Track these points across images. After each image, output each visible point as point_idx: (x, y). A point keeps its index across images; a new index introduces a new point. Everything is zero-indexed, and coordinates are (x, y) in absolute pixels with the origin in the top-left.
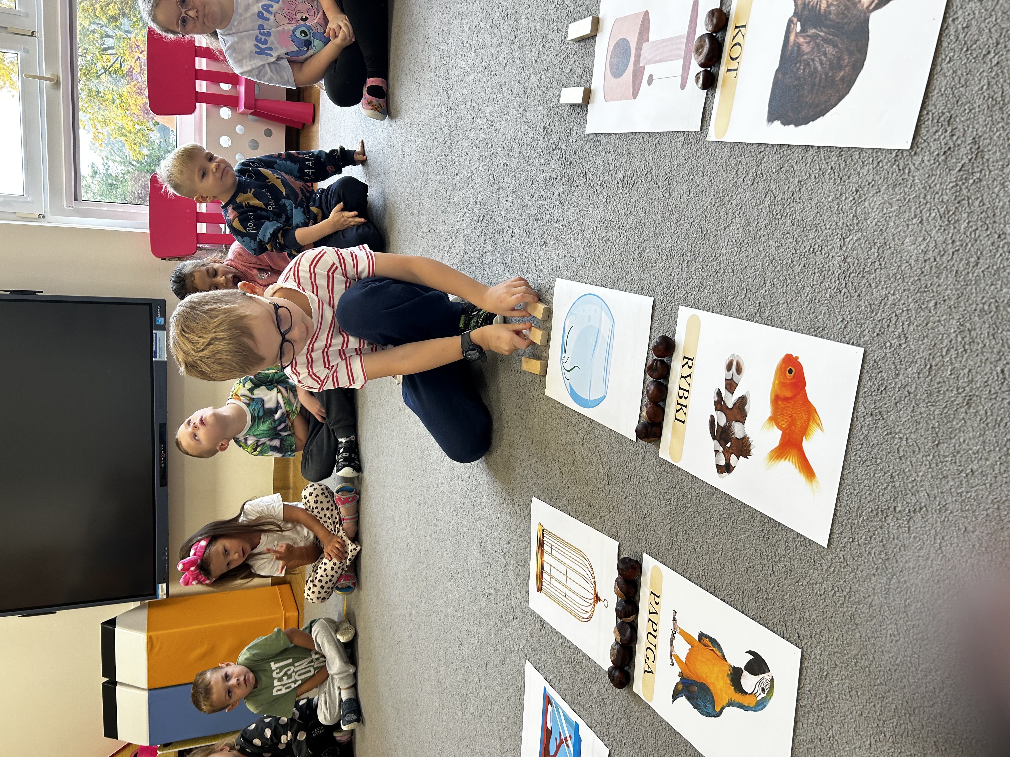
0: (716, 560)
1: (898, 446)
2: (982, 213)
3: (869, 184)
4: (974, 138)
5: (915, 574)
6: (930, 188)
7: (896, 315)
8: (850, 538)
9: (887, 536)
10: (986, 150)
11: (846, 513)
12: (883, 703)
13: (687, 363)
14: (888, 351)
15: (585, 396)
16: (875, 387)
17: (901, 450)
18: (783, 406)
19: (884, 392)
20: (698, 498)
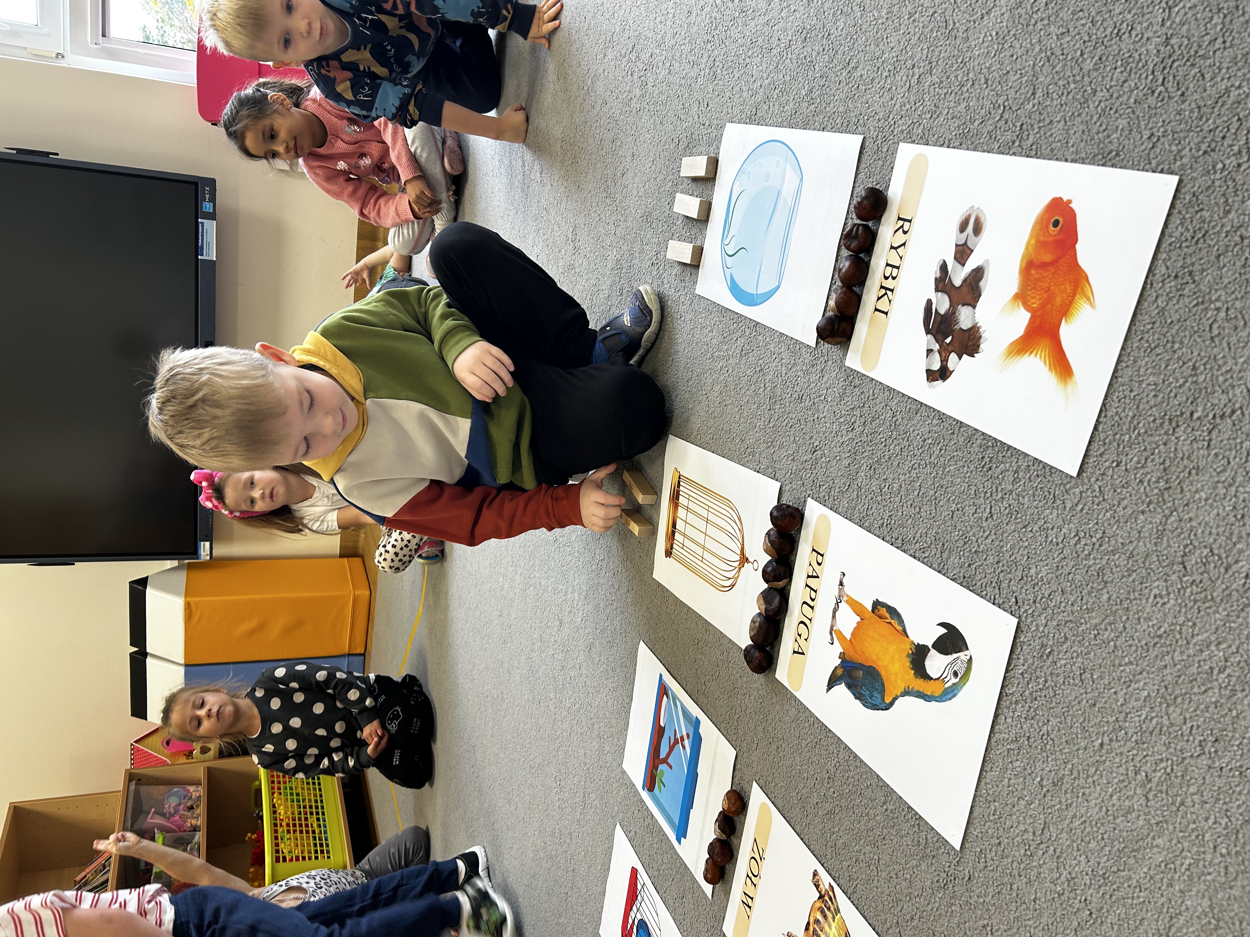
0: (909, 503)
1: (1210, 321)
5: (1208, 507)
8: (1113, 462)
9: (1172, 455)
11: (1113, 425)
12: (1130, 689)
13: (902, 226)
14: (1218, 176)
15: (750, 288)
16: (1188, 235)
17: (1215, 326)
18: (1037, 276)
19: (1201, 241)
20: (895, 419)
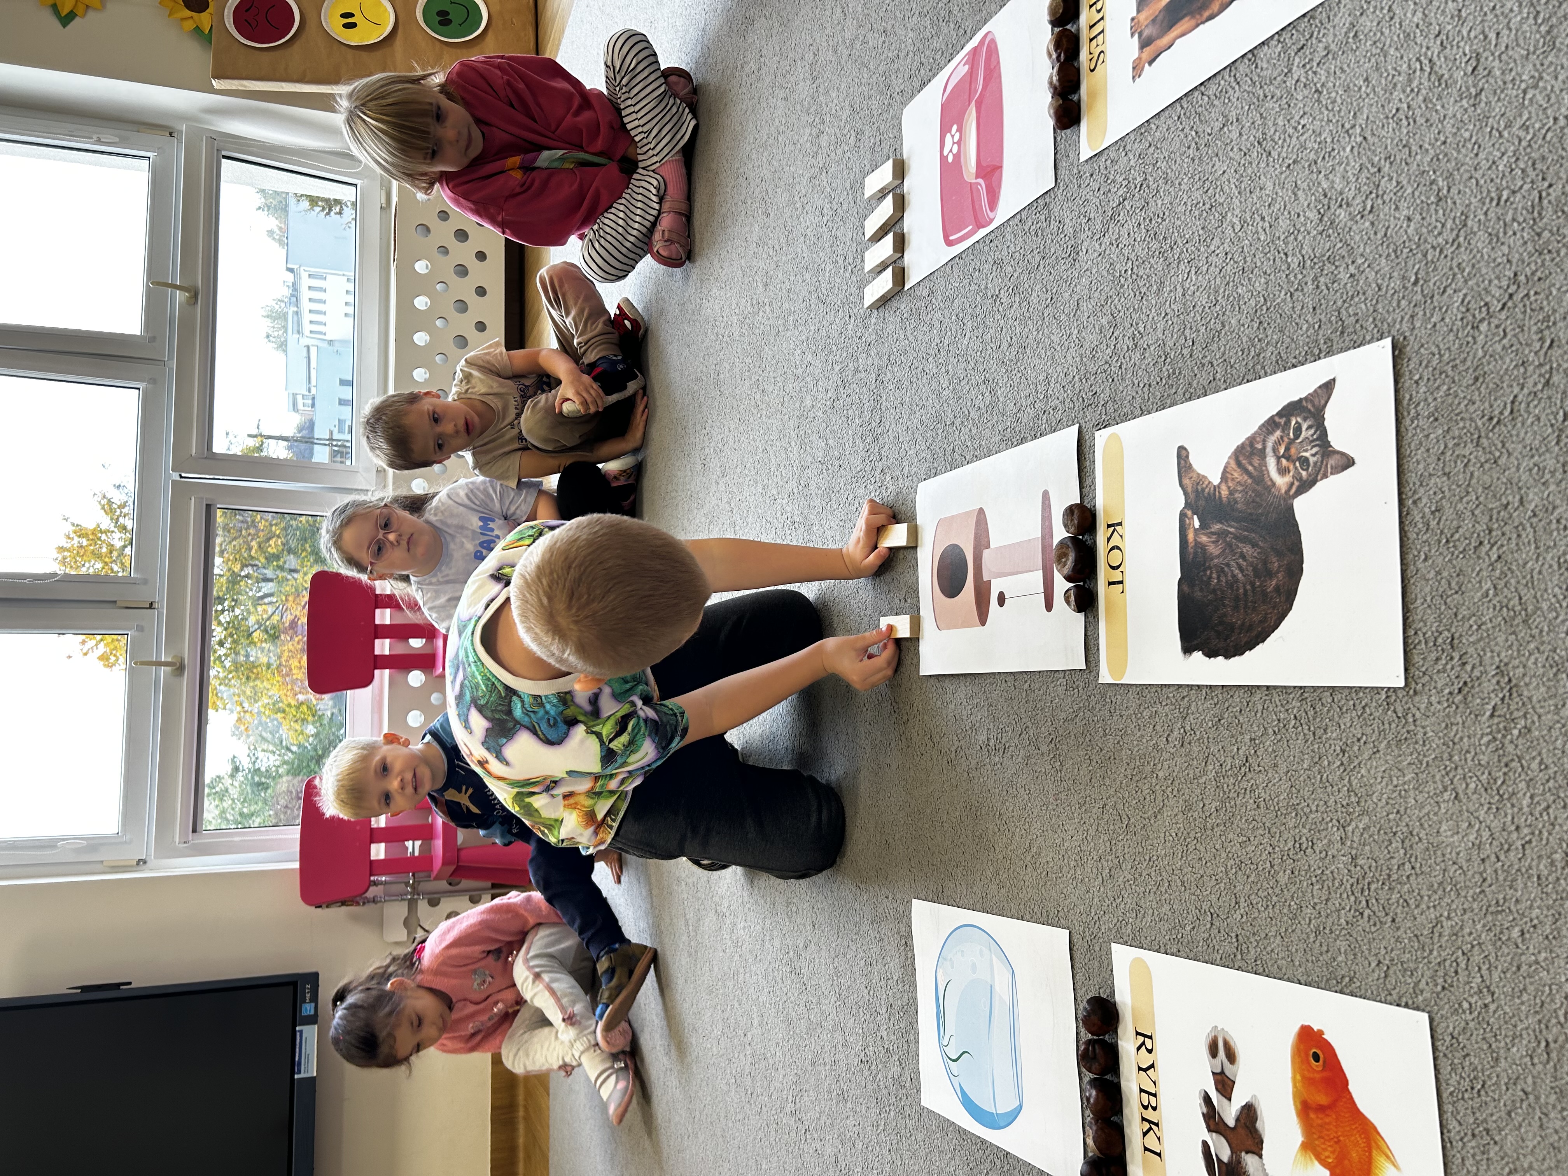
2: (1548, 781)
3: (1359, 740)
4: (1498, 667)
6: (1454, 743)
7: (1464, 954)
10: (1522, 684)
13: (1143, 1043)
14: (1469, 1017)
15: (988, 1107)
18: (1319, 1122)
